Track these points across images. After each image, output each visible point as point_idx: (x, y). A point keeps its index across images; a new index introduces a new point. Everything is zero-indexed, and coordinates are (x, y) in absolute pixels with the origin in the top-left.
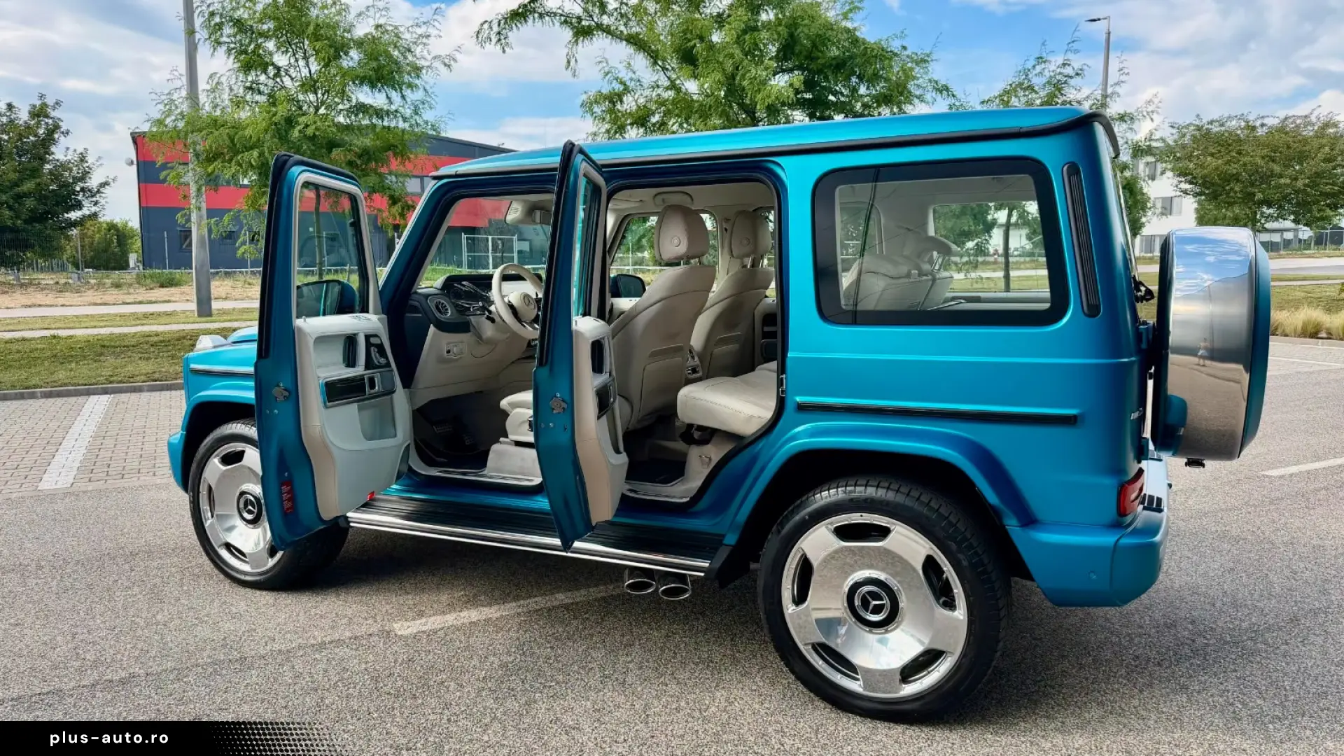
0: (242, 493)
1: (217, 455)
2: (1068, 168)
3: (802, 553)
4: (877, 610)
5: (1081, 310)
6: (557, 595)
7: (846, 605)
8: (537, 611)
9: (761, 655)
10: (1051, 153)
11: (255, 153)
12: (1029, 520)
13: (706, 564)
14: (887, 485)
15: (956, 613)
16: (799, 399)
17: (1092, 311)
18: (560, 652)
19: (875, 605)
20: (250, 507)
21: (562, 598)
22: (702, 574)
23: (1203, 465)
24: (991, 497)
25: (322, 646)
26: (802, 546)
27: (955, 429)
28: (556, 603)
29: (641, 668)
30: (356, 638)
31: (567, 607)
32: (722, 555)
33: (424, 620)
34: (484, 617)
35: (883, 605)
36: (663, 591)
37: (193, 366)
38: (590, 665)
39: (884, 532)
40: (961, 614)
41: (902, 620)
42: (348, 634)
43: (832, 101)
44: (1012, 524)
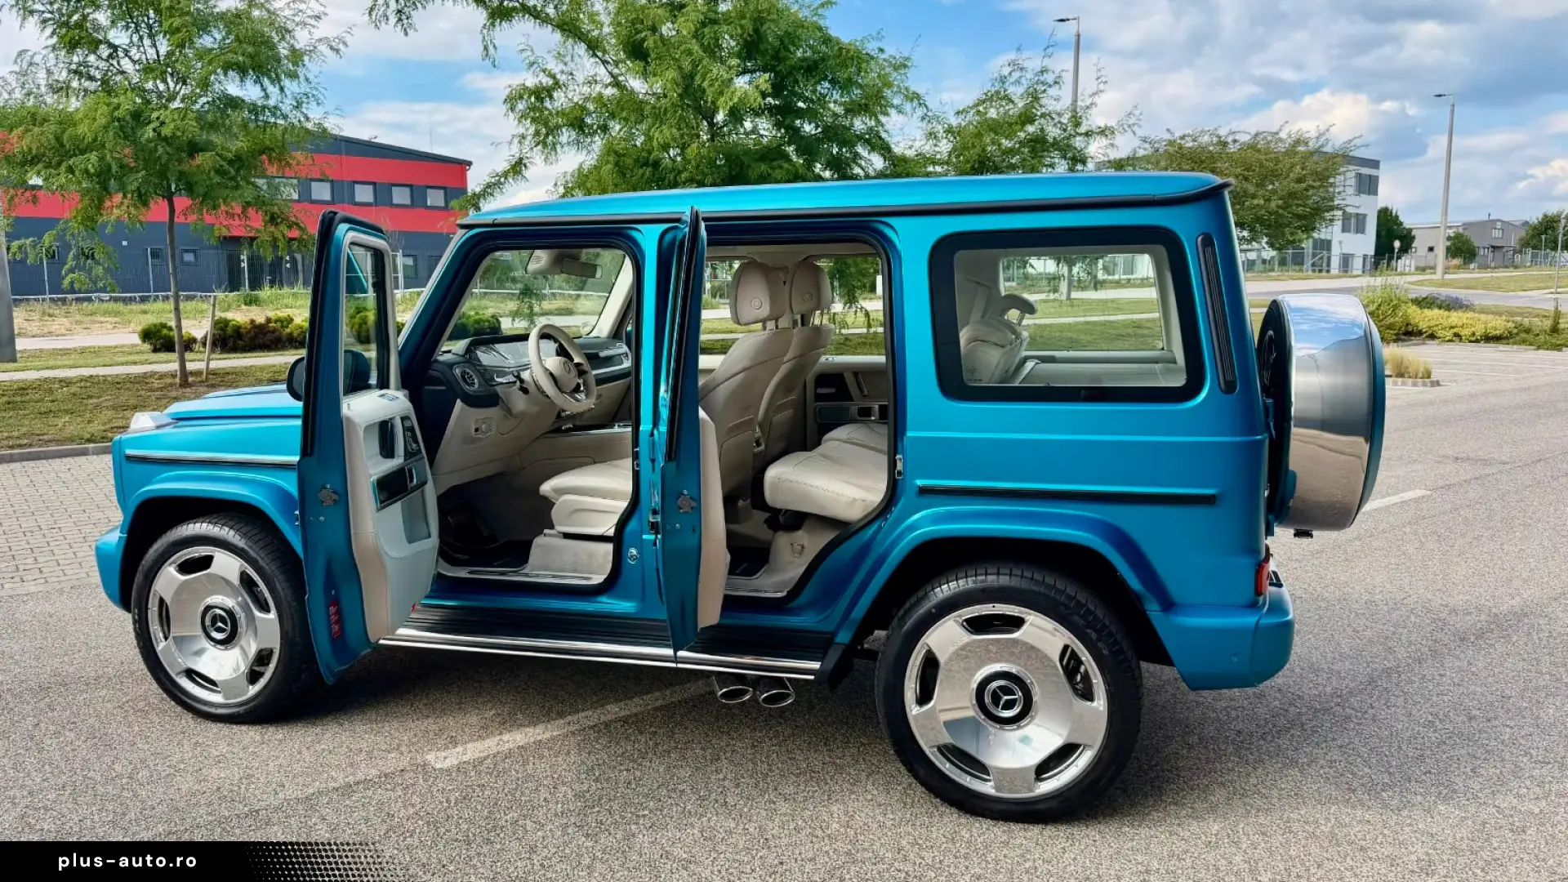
0: (208, 608)
1: (173, 562)
2: (1202, 239)
3: (927, 648)
4: (1009, 705)
5: (1218, 388)
6: (608, 707)
7: (974, 702)
8: (592, 727)
9: (864, 760)
10: (1185, 224)
11: (93, 157)
12: (1168, 605)
13: (816, 665)
14: (1019, 573)
15: (1095, 704)
16: (920, 482)
17: (1229, 388)
18: (638, 774)
19: (1007, 701)
20: (220, 624)
21: (613, 710)
22: (812, 677)
23: (1312, 536)
24: (1134, 583)
25: (347, 790)
26: (928, 641)
27: (1088, 511)
28: (610, 717)
29: (737, 786)
30: (386, 775)
31: (625, 721)
32: (833, 656)
33: (459, 749)
34: (532, 740)
35: (1015, 700)
36: (764, 700)
37: (130, 452)
38: (681, 787)
39: (1017, 623)
40: (1100, 703)
41: (1036, 714)
42: (374, 772)
43: (802, 109)
44: (1153, 609)
